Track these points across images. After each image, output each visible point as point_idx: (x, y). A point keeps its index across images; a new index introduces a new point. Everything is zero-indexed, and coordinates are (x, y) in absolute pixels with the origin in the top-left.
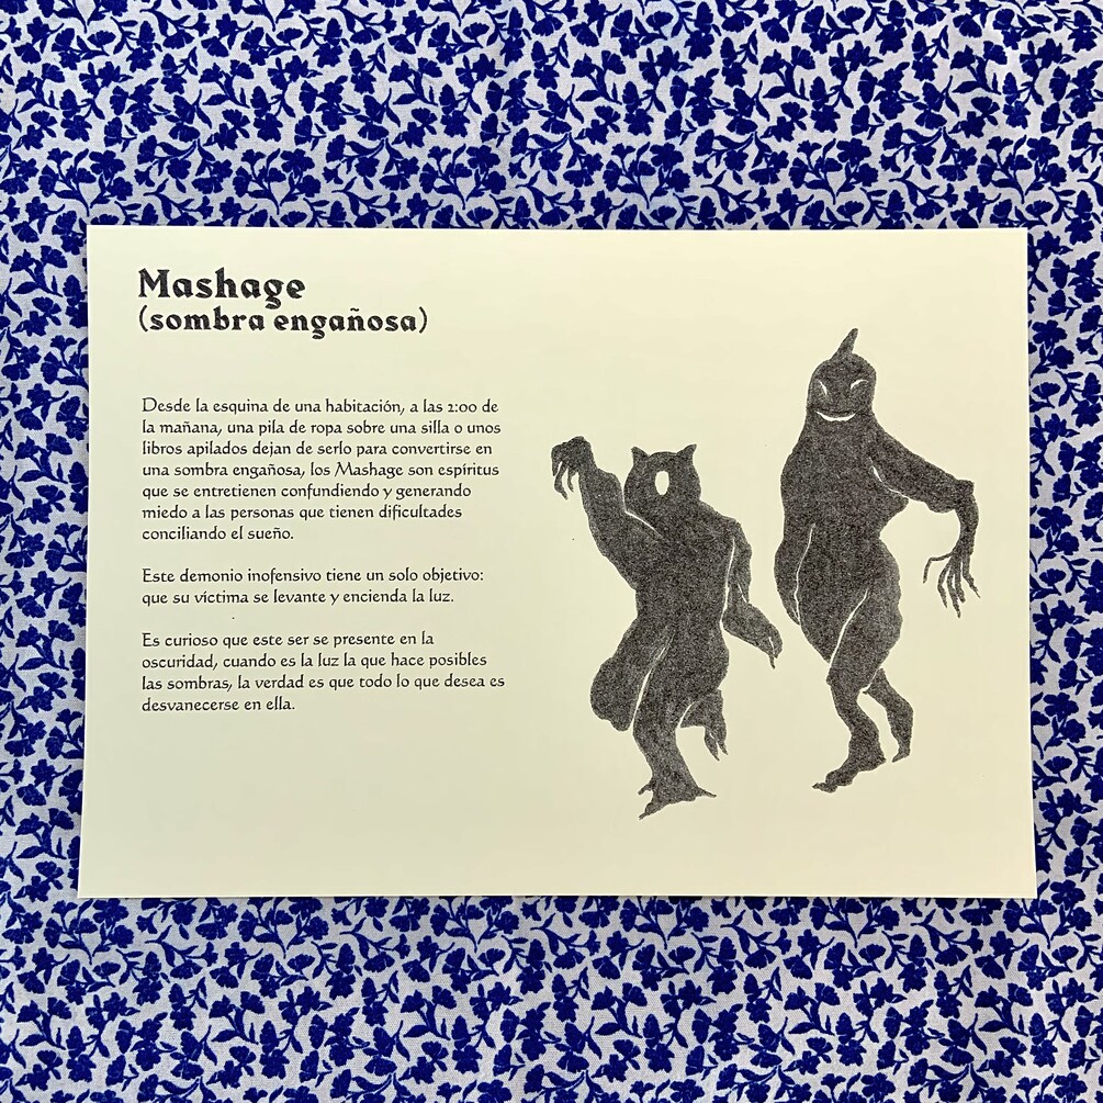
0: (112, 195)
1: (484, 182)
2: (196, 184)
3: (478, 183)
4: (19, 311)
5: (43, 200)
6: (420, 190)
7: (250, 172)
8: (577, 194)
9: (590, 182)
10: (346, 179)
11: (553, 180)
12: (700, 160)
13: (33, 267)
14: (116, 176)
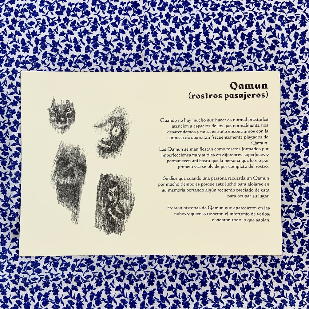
0: (35, 67)
1: (137, 63)
2: (58, 64)
3: (136, 64)
4: (10, 100)
5: (16, 69)
6: (119, 65)
7: (73, 61)
8: (163, 66)
9: (166, 63)
10: (99, 62)
11: (156, 63)
12: (197, 57)
13: (14, 87)
14: (36, 62)
